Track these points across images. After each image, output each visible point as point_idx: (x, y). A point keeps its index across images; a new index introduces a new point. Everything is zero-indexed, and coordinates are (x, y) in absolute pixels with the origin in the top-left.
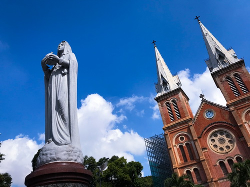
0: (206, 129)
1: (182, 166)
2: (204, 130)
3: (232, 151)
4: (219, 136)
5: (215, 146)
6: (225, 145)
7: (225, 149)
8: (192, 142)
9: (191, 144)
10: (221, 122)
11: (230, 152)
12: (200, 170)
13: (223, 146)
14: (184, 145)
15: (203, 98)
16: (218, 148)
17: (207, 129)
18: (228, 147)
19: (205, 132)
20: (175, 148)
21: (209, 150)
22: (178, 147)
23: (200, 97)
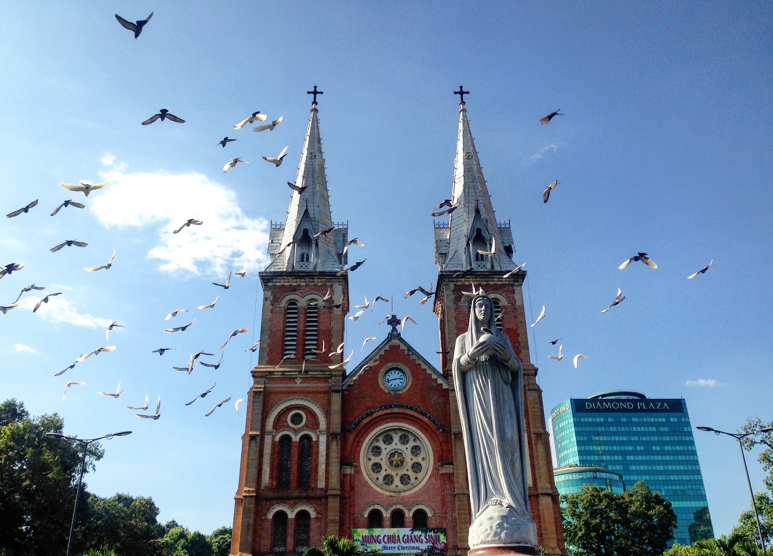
0: (372, 413)
1: (271, 494)
2: (367, 415)
3: (413, 491)
4: (396, 444)
5: (377, 467)
6: (402, 471)
7: (397, 481)
8: (323, 439)
9: (317, 442)
10: (416, 411)
11: (407, 494)
12: (317, 519)
13: (397, 474)
14: (296, 438)
15: (394, 329)
16: (383, 473)
17: (375, 415)
18: (405, 479)
19: (366, 421)
20: (268, 440)
21: (358, 471)
22: (277, 439)
23: (390, 322)
